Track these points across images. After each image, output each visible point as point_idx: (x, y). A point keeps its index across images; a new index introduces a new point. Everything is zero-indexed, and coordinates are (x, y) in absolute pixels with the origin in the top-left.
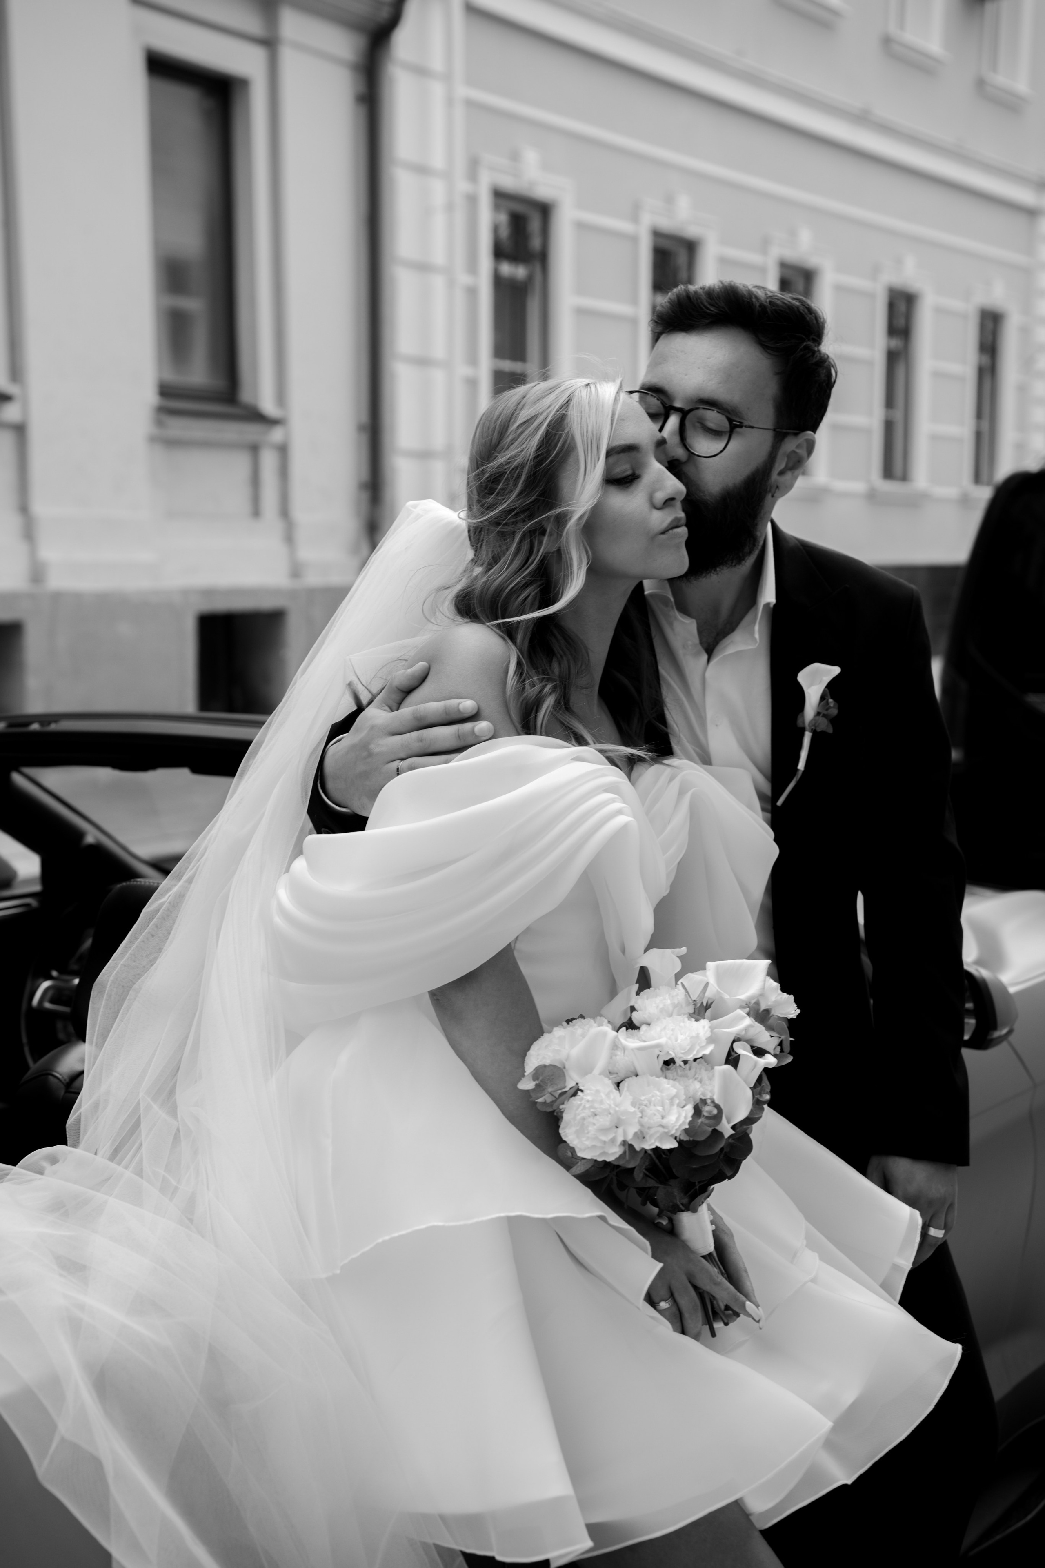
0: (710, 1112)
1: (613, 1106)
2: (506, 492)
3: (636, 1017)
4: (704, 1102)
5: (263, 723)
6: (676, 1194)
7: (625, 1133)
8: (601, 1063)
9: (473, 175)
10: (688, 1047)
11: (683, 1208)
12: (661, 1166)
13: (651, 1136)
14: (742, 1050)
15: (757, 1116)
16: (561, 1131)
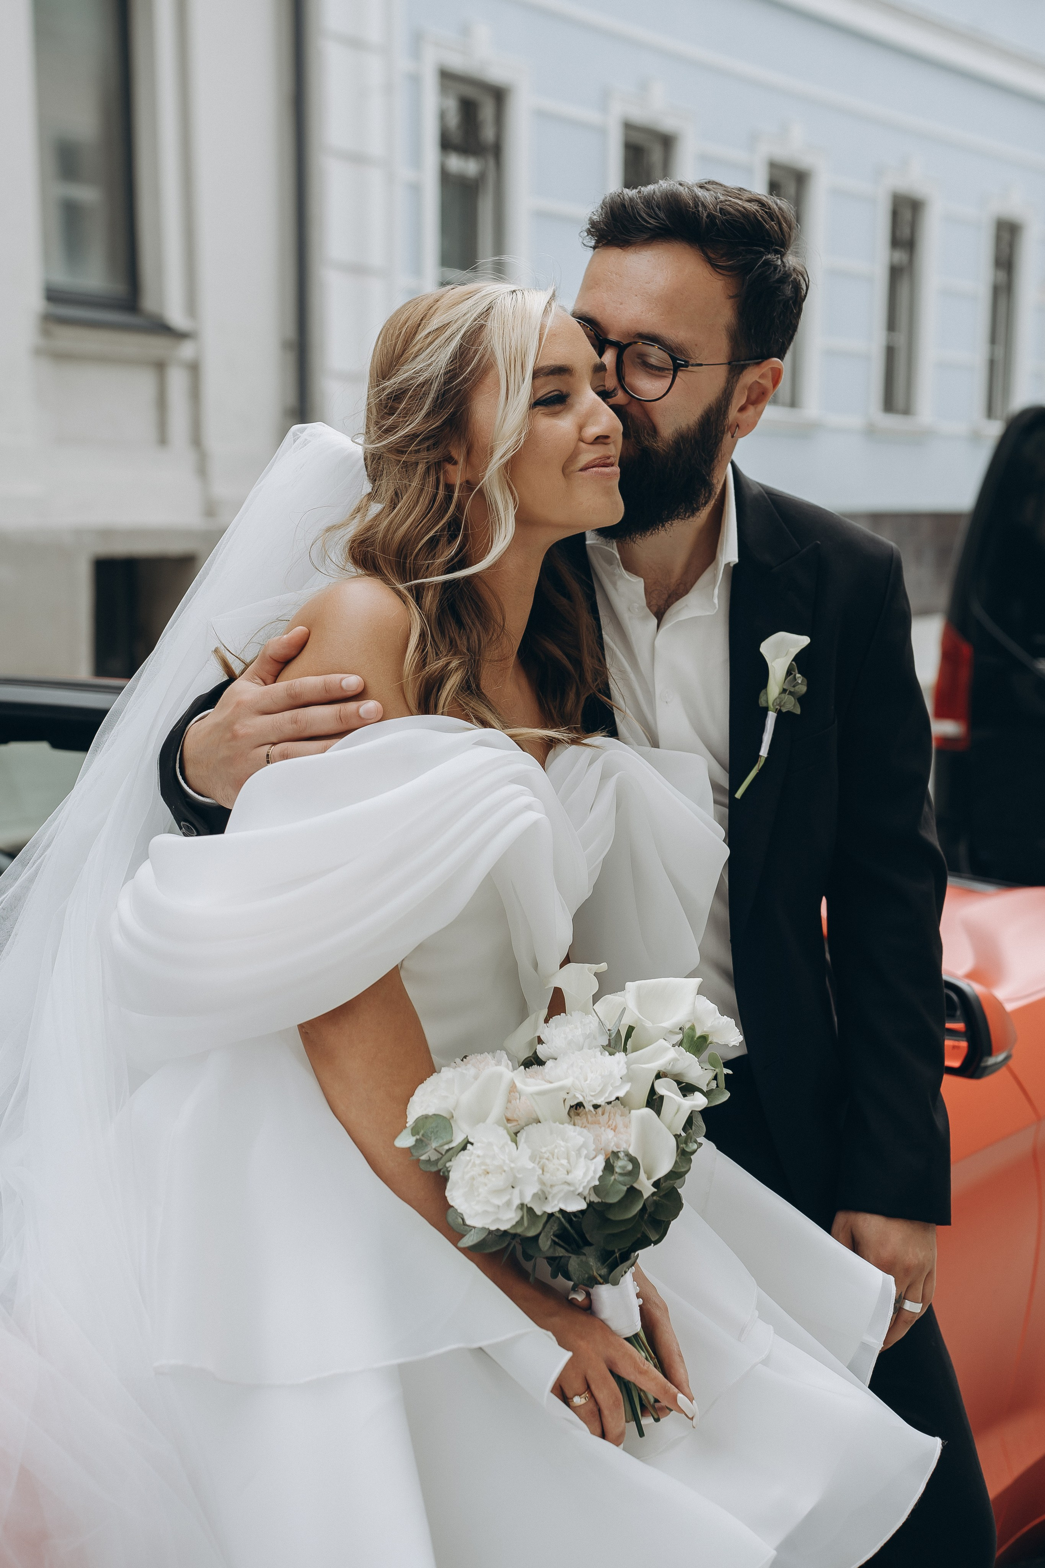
0: (623, 1168)
1: (507, 1162)
2: (408, 413)
3: (542, 1051)
4: (615, 1154)
5: (122, 688)
6: (591, 1263)
7: (521, 1194)
8: (497, 1110)
9: (416, 52)
10: (599, 1089)
11: (601, 1281)
12: (572, 1231)
13: (554, 1197)
14: (666, 1088)
15: (683, 1170)
16: (447, 1194)
